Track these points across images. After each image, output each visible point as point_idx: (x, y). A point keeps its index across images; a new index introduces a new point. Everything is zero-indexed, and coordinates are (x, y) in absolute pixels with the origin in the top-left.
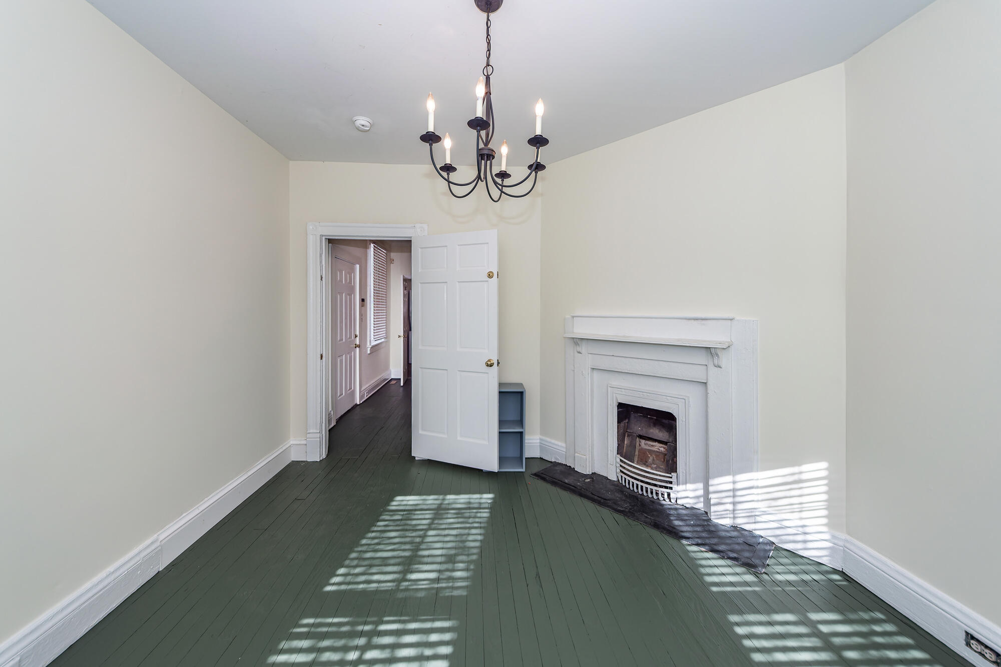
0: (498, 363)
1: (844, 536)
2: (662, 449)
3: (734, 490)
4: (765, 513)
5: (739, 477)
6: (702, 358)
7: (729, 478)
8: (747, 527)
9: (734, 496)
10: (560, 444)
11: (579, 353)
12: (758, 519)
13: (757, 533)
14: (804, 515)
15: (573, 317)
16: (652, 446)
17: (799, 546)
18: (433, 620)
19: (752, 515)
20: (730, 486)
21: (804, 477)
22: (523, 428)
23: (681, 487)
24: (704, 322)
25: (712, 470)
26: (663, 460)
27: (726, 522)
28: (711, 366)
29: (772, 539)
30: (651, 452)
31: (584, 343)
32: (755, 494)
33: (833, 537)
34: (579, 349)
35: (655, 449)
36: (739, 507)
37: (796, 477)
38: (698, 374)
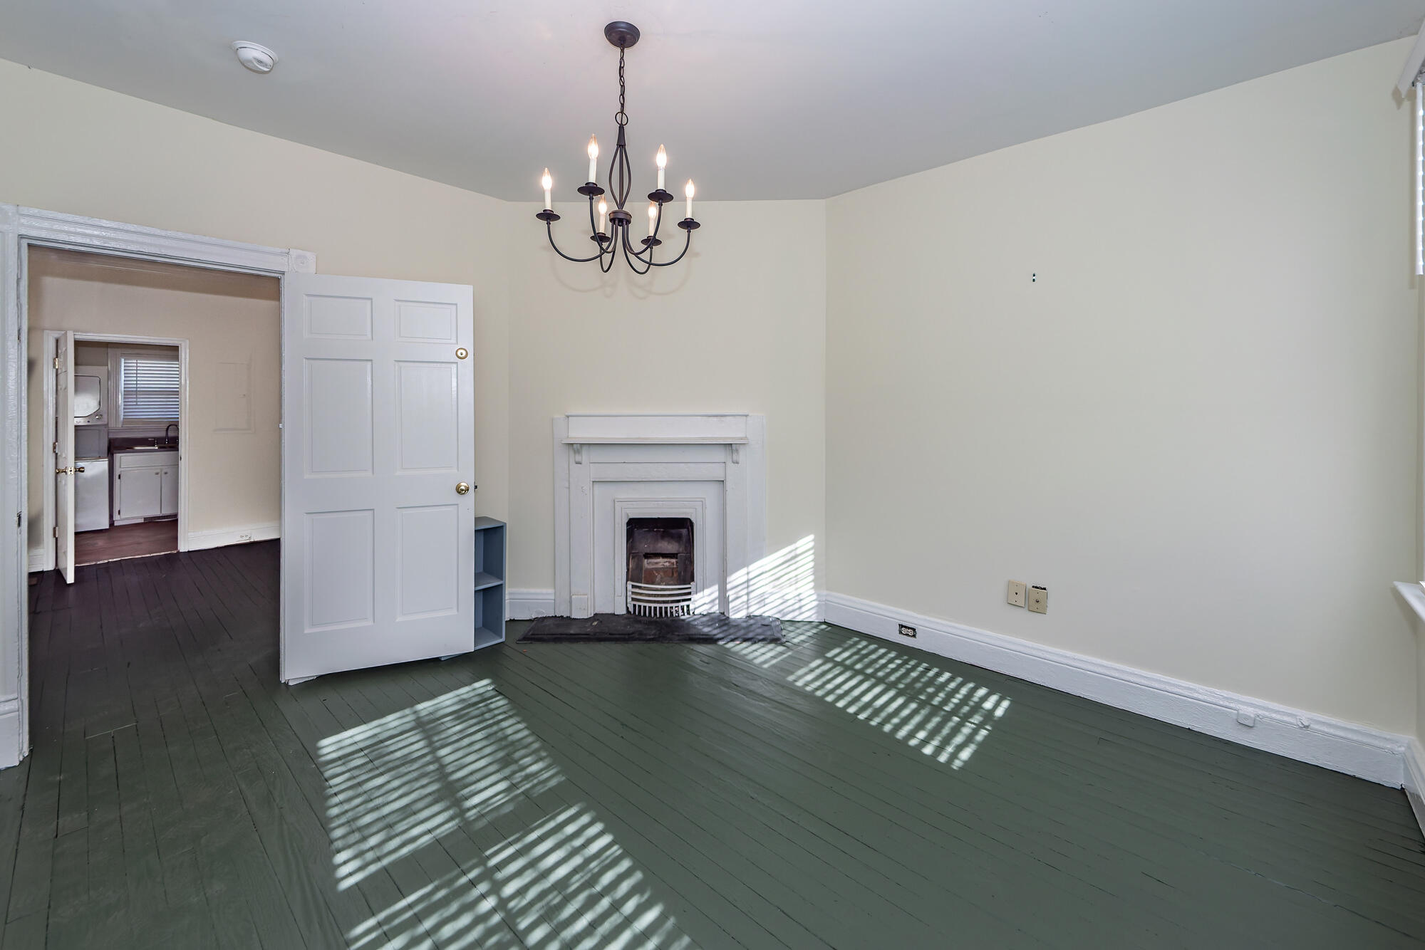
0: (476, 487)
1: (825, 592)
2: (667, 564)
3: (748, 581)
4: (772, 594)
5: (752, 567)
6: (720, 455)
7: (744, 571)
8: (757, 613)
9: (748, 587)
10: (544, 591)
11: (578, 463)
12: (767, 601)
13: (766, 615)
14: (798, 585)
15: (568, 417)
16: (657, 563)
17: (796, 613)
18: (553, 818)
19: (762, 601)
20: (745, 579)
21: (799, 551)
22: (502, 579)
23: (700, 595)
24: (723, 419)
25: (729, 566)
26: (671, 575)
27: (741, 615)
28: (730, 464)
29: (777, 616)
30: (657, 569)
31: (585, 448)
32: (766, 579)
33: (818, 595)
34: (578, 458)
35: (660, 566)
36: (752, 595)
37: (793, 554)
38: (717, 473)
